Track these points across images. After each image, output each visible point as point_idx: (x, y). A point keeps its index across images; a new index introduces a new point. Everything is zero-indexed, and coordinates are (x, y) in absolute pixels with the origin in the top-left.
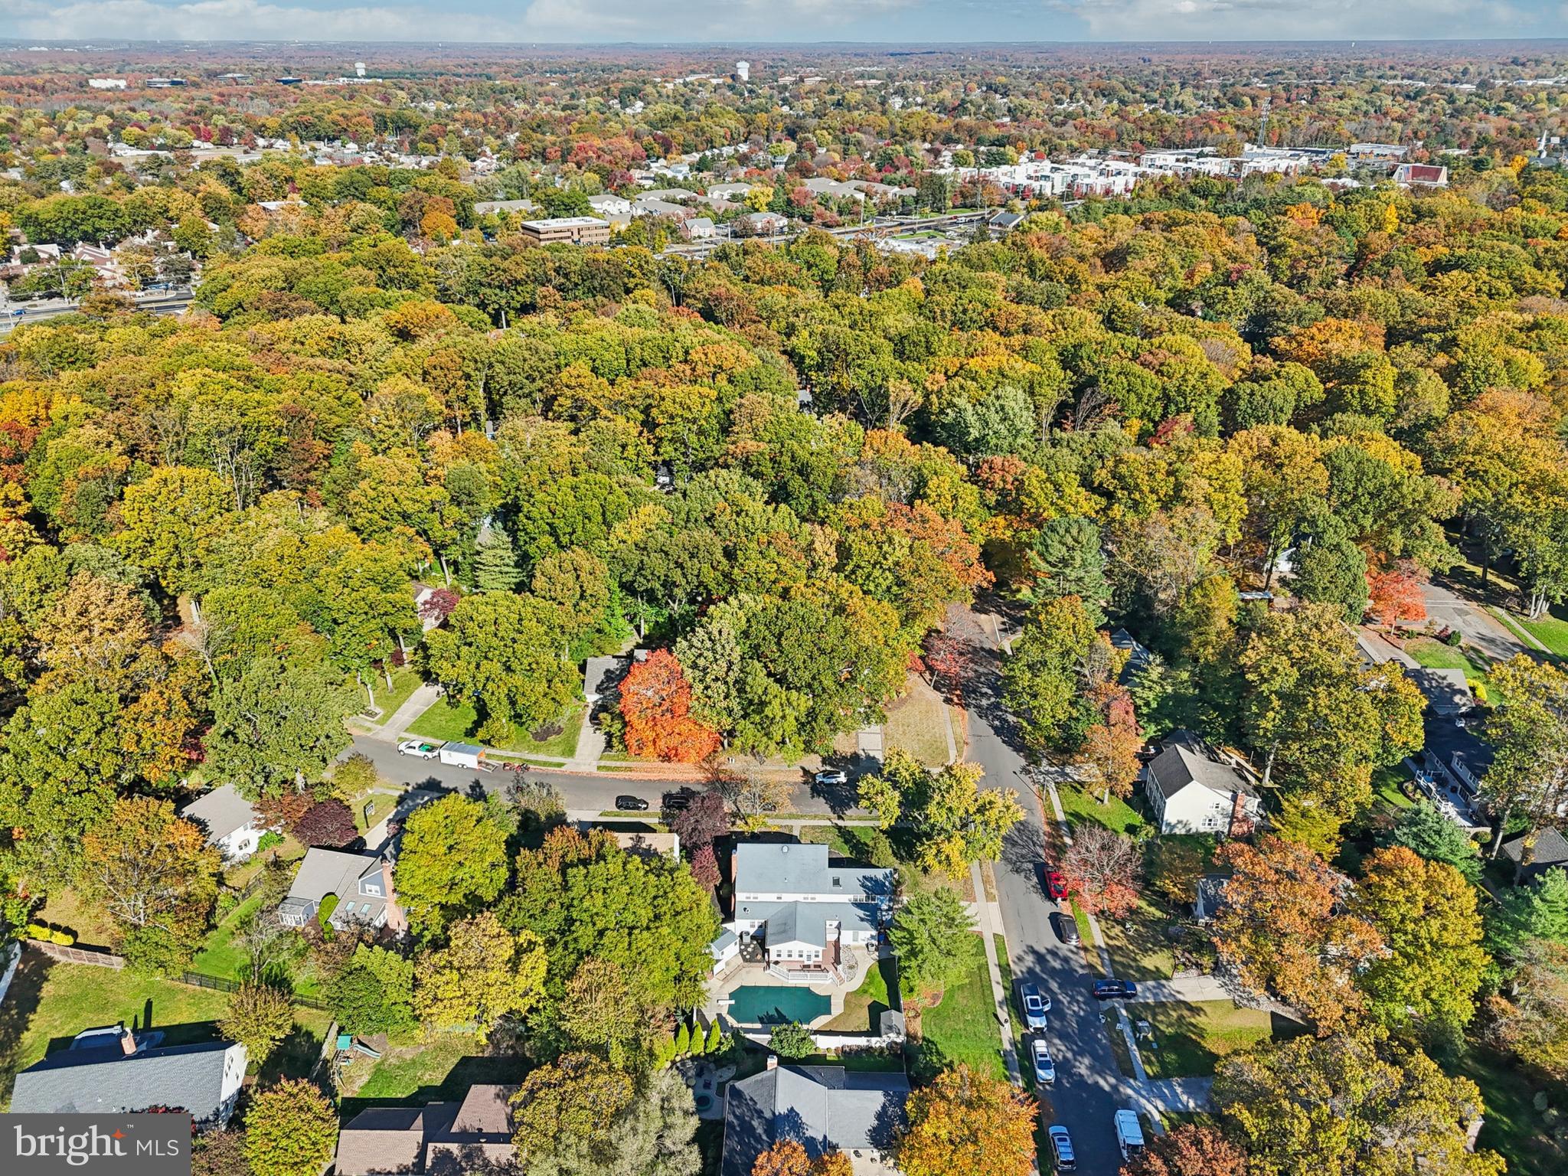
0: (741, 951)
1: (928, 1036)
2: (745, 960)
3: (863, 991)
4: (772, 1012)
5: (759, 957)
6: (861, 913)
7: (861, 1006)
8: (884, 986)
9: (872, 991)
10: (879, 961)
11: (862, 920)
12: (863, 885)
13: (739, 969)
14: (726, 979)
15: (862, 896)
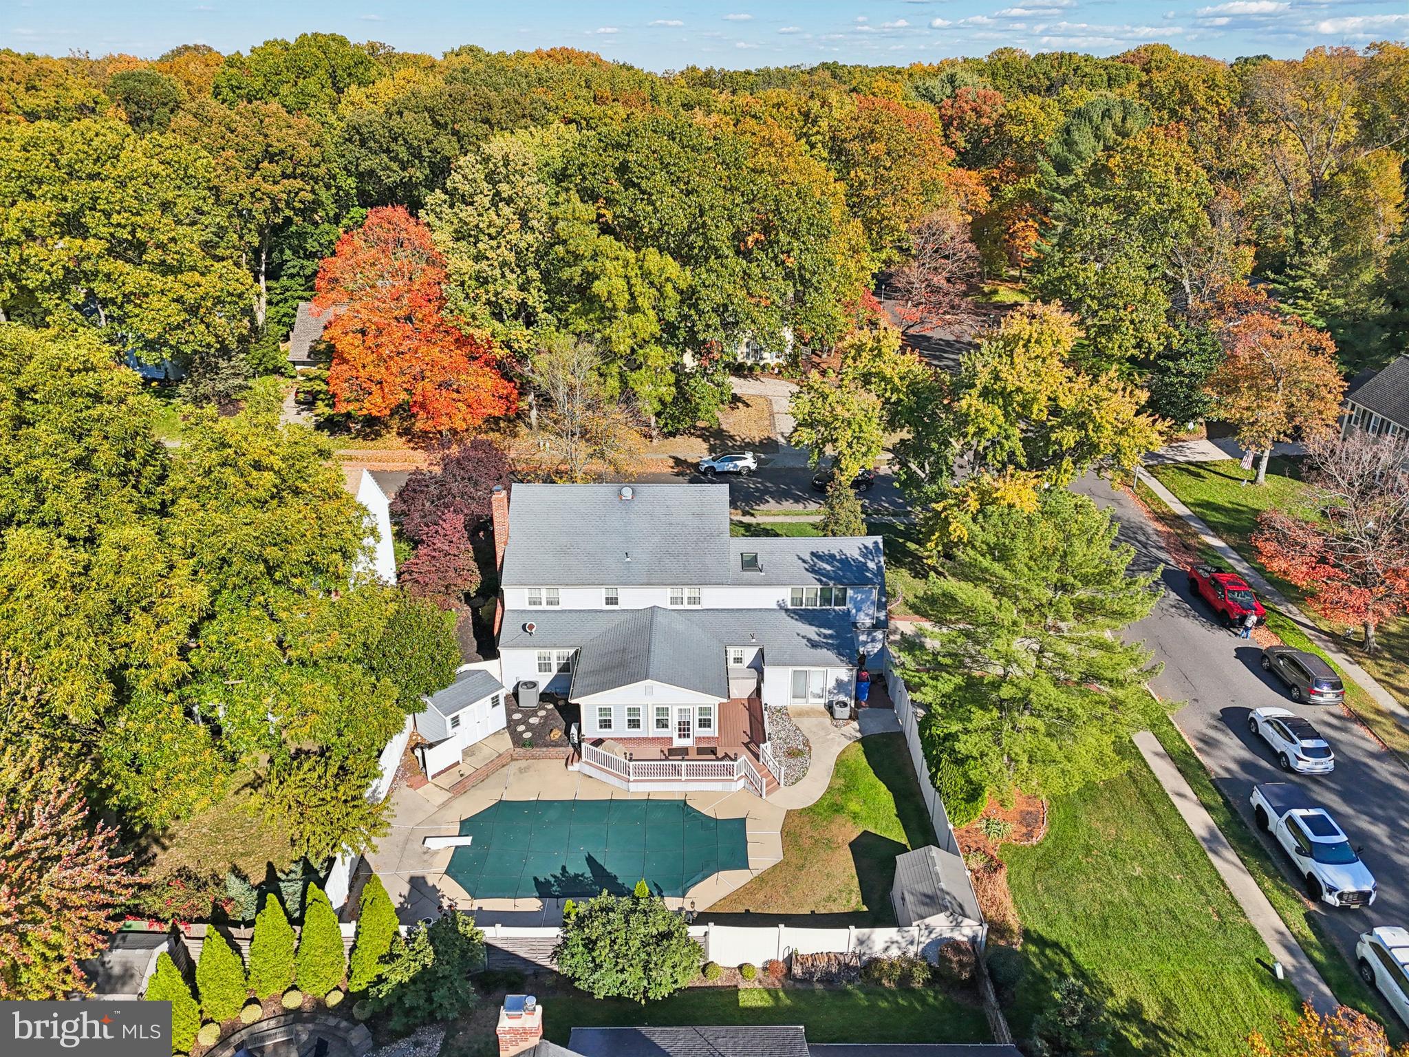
0: (511, 726)
1: (1039, 927)
2: (518, 740)
3: (831, 806)
4: (578, 867)
5: (557, 734)
6: (811, 631)
7: (830, 844)
8: (885, 797)
9: (854, 806)
10: (863, 741)
11: (814, 645)
12: (813, 570)
13: (500, 763)
14: (460, 788)
15: (811, 590)
